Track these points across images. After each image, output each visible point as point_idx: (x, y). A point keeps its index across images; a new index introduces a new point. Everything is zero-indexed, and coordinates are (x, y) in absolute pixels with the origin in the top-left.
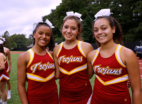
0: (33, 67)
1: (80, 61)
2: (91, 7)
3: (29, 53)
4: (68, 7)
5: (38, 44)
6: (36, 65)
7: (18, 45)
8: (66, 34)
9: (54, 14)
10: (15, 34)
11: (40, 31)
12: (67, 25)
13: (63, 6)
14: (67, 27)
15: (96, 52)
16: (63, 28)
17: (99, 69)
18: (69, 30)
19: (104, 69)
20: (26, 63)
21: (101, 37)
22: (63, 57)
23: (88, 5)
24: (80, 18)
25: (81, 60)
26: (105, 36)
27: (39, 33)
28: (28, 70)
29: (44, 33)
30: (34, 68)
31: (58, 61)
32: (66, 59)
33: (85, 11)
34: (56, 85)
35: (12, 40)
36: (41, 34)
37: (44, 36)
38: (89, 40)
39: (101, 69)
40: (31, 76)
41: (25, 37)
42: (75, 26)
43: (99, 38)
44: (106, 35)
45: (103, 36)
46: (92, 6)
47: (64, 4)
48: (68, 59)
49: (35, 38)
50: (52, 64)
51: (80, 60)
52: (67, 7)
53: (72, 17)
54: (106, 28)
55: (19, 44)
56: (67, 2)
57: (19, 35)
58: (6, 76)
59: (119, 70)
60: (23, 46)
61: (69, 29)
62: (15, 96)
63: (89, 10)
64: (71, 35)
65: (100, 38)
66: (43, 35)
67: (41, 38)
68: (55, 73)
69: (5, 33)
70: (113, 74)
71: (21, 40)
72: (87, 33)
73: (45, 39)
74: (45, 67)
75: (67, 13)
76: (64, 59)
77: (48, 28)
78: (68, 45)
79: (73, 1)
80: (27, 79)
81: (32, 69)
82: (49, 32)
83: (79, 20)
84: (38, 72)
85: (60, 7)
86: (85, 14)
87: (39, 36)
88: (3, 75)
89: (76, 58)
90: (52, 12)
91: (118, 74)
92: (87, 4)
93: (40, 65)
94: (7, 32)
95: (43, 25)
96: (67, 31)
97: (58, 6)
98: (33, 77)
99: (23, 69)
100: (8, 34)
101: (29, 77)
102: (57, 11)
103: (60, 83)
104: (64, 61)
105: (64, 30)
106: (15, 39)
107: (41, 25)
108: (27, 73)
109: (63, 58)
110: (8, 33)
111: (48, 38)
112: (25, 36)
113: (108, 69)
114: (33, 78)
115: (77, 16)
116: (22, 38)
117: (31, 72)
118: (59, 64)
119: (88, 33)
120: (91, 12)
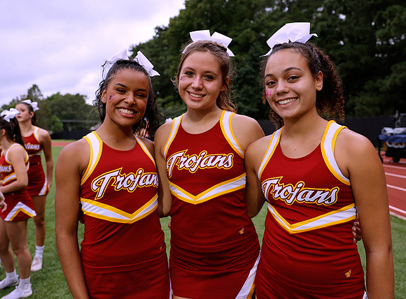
0: (99, 183)
1: (226, 166)
2: (263, 20)
3: (87, 144)
4: (202, 21)
5: (112, 120)
6: (108, 177)
7: (64, 123)
8: (189, 92)
9: (164, 38)
10: (58, 94)
11: (119, 84)
12: (190, 69)
13: (187, 17)
14: (190, 73)
15: (269, 142)
16: (182, 74)
17: (278, 188)
18: (196, 82)
19: (289, 189)
20: (80, 171)
21: (283, 100)
22: (181, 154)
23: (255, 15)
24: (226, 47)
25: (230, 164)
26: (294, 98)
27: (118, 90)
28: (85, 191)
29: (129, 89)
30: (100, 186)
31: (168, 167)
32: (188, 159)
33: (247, 32)
34: (162, 233)
35: (50, 110)
36: (122, 91)
37: (130, 98)
38: (257, 110)
39: (283, 189)
40: (92, 208)
41: (85, 101)
42: (214, 69)
43: (277, 102)
44: (298, 96)
45: (289, 99)
46: (267, 19)
47: (190, 12)
48: (194, 161)
49: (104, 102)
50: (152, 175)
51: (227, 164)
52: (200, 20)
53: (206, 46)
54: (298, 77)
55: (69, 121)
56: (198, 7)
57: (68, 96)
58: (28, 207)
59: (331, 190)
60: (79, 126)
61: (198, 77)
62: (52, 264)
63: (257, 30)
64: (204, 95)
65: (283, 102)
66: (128, 95)
67: (122, 104)
68: (160, 201)
69: (30, 91)
70: (315, 202)
71: (73, 110)
72: (251, 92)
73: (131, 107)
74: (131, 183)
75: (192, 34)
76: (183, 159)
77: (141, 75)
78: (196, 123)
79: (215, 4)
80: (81, 216)
81: (94, 187)
82: (144, 88)
83: (224, 54)
84: (112, 197)
85: (181, 21)
86: (248, 39)
87: (117, 97)
88: (20, 203)
89: (216, 157)
90: (157, 33)
91: (327, 202)
92: (253, 14)
93: (116, 176)
94: (35, 87)
95: (127, 67)
96: (191, 84)
97: (175, 19)
98: (97, 211)
99: (71, 187)
100: (38, 94)
101: (88, 211)
102: (171, 32)
103: (173, 227)
104: (182, 165)
105: (183, 80)
106: (56, 107)
107: (123, 68)
108: (82, 199)
109: (181, 157)
110: (39, 90)
111: (141, 102)
112: (85, 98)
113: (301, 188)
114: (97, 213)
115: (218, 43)
116: (76, 106)
117: (92, 195)
118: (168, 175)
119: (255, 92)
120: (264, 35)
